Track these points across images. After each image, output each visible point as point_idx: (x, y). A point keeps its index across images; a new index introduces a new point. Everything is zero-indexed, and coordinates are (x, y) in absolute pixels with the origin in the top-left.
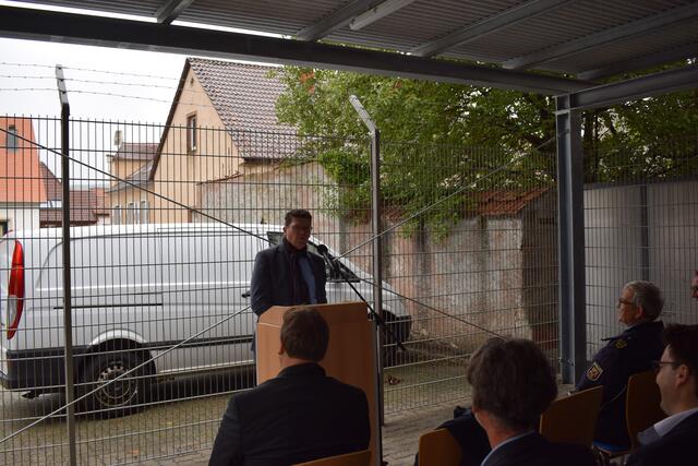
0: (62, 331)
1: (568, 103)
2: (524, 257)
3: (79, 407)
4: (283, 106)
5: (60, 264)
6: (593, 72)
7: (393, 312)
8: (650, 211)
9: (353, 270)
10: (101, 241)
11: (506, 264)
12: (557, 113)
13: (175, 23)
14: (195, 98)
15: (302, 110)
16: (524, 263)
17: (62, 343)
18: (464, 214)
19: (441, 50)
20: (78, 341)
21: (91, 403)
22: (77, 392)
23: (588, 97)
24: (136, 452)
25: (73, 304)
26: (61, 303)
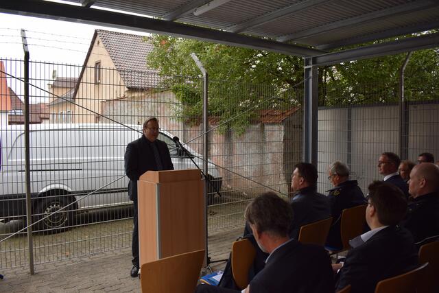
0: (24, 184)
1: (311, 62)
2: (285, 146)
3: (34, 228)
4: (151, 58)
5: (23, 145)
6: (327, 45)
7: (212, 174)
8: (353, 122)
9: (189, 150)
10: (52, 132)
11: (275, 149)
12: (305, 67)
13: (93, 7)
15: (163, 60)
16: (285, 149)
17: (25, 191)
18: (252, 121)
19: (244, 29)
20: (34, 190)
21: (41, 226)
22: (33, 219)
23: (322, 59)
24: (68, 253)
25: (31, 169)
26: (24, 168)
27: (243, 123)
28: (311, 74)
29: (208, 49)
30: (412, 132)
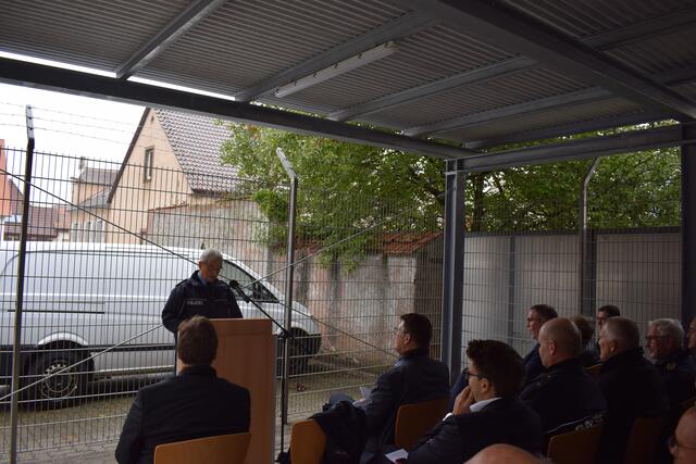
0: (13, 330)
1: (456, 167)
2: (416, 290)
3: (23, 395)
4: (227, 149)
5: (16, 272)
6: (480, 142)
7: (304, 328)
8: (517, 257)
9: (272, 292)
11: (402, 294)
12: (447, 174)
13: (132, 79)
14: (154, 134)
15: (243, 154)
16: (416, 295)
17: (12, 342)
18: (369, 250)
19: (353, 117)
20: (26, 340)
21: (35, 392)
22: (22, 383)
23: (472, 162)
24: (70, 438)
25: (24, 308)
26: (14, 307)
27: (356, 253)
28: (455, 185)
29: (303, 143)
30: (601, 275)
